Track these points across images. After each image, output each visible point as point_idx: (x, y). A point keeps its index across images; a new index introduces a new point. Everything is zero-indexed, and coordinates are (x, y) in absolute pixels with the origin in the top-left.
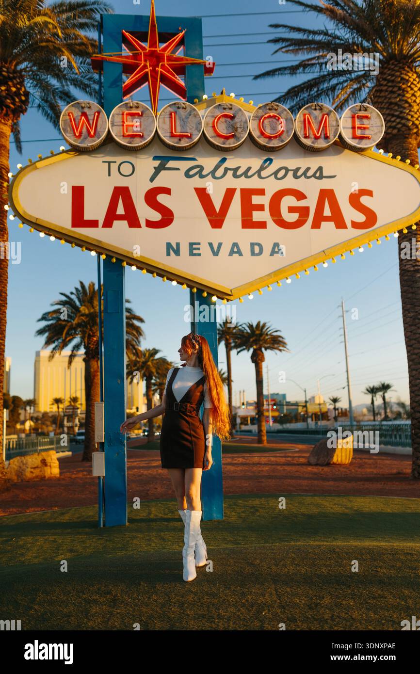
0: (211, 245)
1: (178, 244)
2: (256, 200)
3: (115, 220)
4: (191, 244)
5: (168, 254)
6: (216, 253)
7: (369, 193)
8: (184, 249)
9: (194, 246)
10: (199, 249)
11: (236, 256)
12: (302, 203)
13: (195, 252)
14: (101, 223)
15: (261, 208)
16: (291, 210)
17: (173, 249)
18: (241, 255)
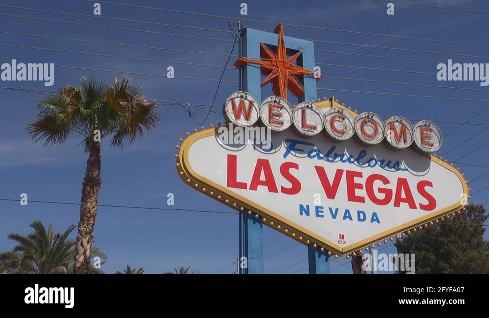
0: (330, 209)
1: (308, 207)
2: (357, 180)
3: (259, 185)
4: (317, 208)
5: (301, 214)
6: (334, 216)
7: (430, 184)
8: (312, 211)
9: (319, 209)
10: (322, 212)
11: (348, 219)
12: (387, 186)
13: (320, 214)
14: (249, 186)
15: (360, 186)
16: (381, 190)
17: (304, 210)
18: (351, 219)
